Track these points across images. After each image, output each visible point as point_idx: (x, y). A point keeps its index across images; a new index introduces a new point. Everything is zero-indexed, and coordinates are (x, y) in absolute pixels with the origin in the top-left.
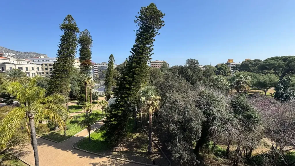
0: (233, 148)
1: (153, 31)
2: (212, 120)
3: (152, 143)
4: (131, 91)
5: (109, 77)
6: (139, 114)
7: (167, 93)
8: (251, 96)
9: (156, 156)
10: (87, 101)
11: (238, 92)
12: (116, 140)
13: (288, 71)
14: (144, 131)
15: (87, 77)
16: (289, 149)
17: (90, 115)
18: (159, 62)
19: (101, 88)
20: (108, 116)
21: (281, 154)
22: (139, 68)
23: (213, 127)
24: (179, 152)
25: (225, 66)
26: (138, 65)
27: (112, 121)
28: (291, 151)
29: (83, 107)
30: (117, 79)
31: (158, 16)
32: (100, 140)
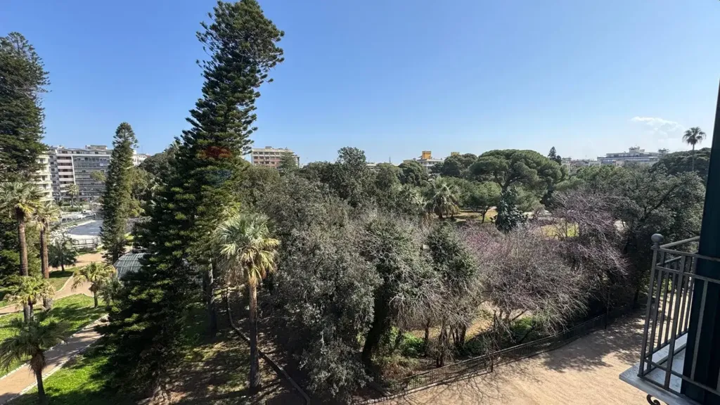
0: (434, 333)
1: (252, 71)
2: (396, 281)
3: (260, 361)
4: (192, 231)
5: (115, 190)
6: (220, 291)
7: (295, 230)
8: (460, 224)
9: (271, 392)
10: (29, 271)
11: (441, 217)
12: (149, 376)
13: (512, 177)
14: (237, 333)
15: (27, 192)
16: (518, 314)
17: (43, 316)
18: (273, 151)
19: (86, 226)
20: (115, 309)
21: (506, 327)
22: (216, 165)
23: (397, 297)
24: (326, 367)
25: (417, 165)
26: (211, 159)
27: (130, 324)
28: (520, 318)
29: (10, 292)
30: (147, 197)
31: (266, 34)
32: (88, 391)
